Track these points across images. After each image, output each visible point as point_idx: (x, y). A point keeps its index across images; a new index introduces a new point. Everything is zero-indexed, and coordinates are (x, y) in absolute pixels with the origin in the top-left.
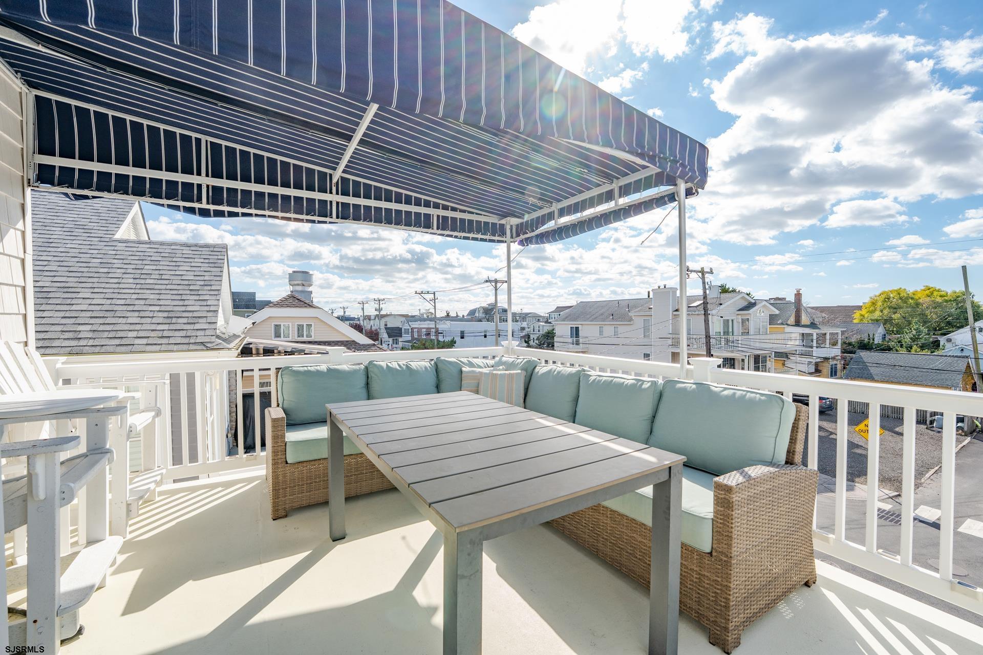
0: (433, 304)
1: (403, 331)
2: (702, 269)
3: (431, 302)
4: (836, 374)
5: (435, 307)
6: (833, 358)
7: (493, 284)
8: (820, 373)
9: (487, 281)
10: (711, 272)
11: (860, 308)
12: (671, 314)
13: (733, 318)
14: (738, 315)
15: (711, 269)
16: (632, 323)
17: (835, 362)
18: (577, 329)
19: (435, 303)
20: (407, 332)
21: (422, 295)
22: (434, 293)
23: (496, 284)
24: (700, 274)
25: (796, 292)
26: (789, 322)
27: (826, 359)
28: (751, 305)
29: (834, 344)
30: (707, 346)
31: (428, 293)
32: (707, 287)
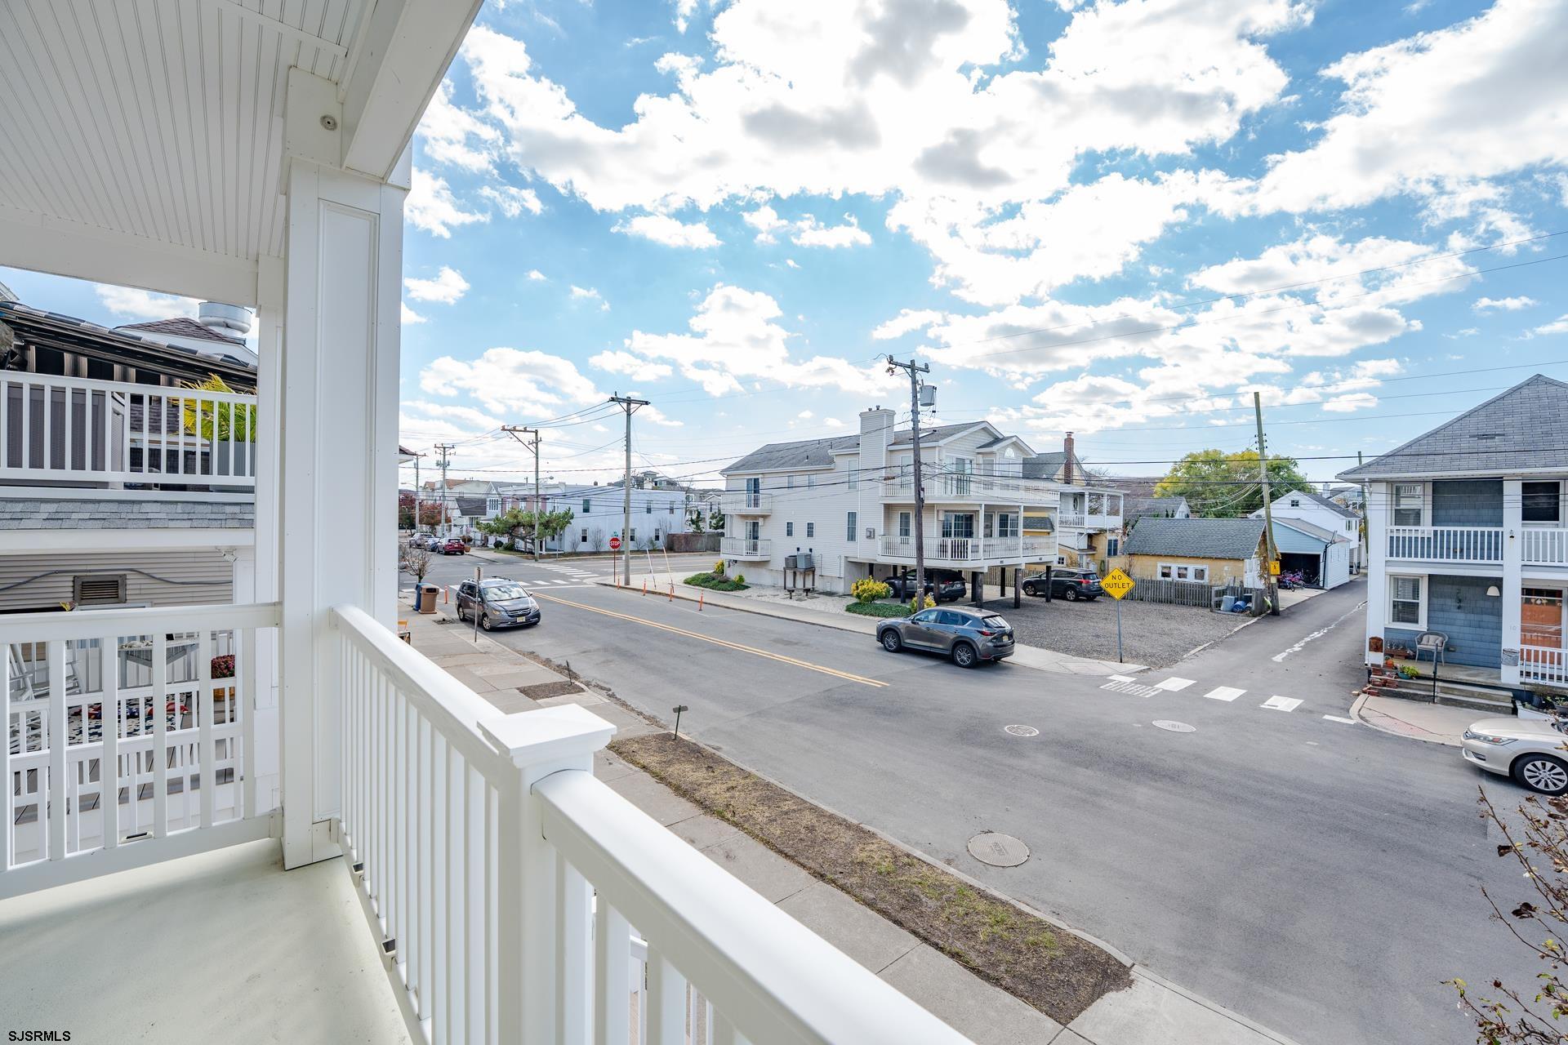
0: (534, 450)
1: (488, 503)
2: (912, 361)
3: (530, 446)
4: (1115, 554)
5: (537, 454)
6: (1112, 531)
7: (625, 405)
8: (1094, 550)
9: (613, 400)
10: (926, 369)
11: (1161, 480)
12: (884, 451)
13: (971, 458)
14: (979, 453)
15: (926, 365)
16: (832, 466)
17: (1113, 537)
18: (756, 481)
19: (537, 448)
20: (494, 504)
21: (516, 434)
22: (536, 432)
23: (629, 404)
24: (909, 370)
25: (1066, 437)
26: (1056, 477)
27: (1102, 531)
28: (997, 440)
29: (1114, 512)
30: (916, 475)
31: (525, 430)
32: (918, 388)
